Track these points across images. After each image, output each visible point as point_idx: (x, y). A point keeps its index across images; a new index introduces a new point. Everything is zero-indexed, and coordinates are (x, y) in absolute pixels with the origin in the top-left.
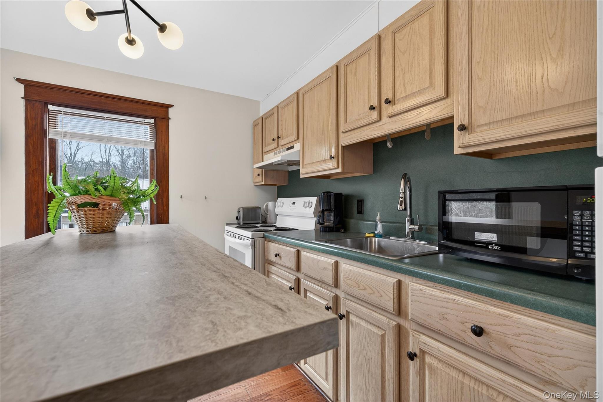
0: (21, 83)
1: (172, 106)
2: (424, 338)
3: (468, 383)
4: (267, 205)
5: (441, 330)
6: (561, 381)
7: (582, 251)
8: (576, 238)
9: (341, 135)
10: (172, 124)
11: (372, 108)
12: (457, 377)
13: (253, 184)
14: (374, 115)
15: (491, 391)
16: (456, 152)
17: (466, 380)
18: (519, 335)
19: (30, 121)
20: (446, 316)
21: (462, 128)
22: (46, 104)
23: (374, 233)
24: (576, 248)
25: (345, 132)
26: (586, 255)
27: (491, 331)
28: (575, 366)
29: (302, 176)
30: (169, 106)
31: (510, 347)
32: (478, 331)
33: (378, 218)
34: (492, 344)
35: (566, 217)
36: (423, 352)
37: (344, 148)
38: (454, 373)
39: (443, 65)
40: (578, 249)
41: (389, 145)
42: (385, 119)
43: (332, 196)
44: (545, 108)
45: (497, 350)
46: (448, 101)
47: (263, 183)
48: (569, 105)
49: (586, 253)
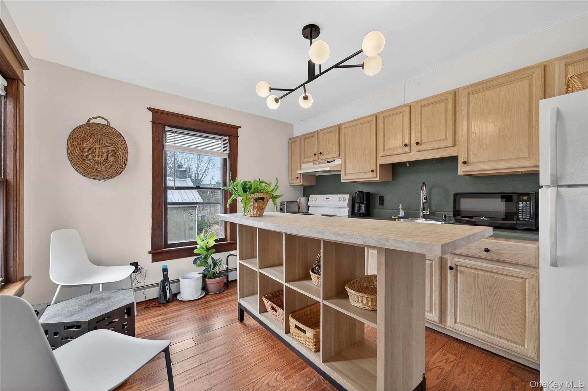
0: (150, 111)
1: (240, 127)
2: (457, 259)
3: (481, 273)
4: (300, 200)
5: (467, 254)
6: (521, 262)
7: (522, 218)
8: (520, 213)
9: (379, 158)
10: (240, 140)
11: (406, 145)
12: (475, 272)
13: (288, 184)
14: (407, 149)
15: (492, 274)
16: (459, 174)
17: (480, 272)
18: (504, 249)
19: (155, 138)
20: (470, 247)
21: (465, 163)
22: (165, 126)
23: (398, 216)
24: (520, 217)
25: (382, 156)
26: (524, 219)
27: (492, 250)
28: (526, 256)
29: (342, 181)
30: (238, 127)
31: (500, 254)
32: (487, 250)
33: (400, 207)
34: (493, 255)
35: (516, 205)
36: (457, 266)
37: (380, 165)
38: (473, 271)
39: (453, 130)
40: (521, 217)
41: (408, 165)
42: (412, 153)
43: (365, 194)
44: (505, 158)
45: (495, 257)
46: (455, 148)
47: (301, 184)
48: (515, 158)
49: (524, 218)
